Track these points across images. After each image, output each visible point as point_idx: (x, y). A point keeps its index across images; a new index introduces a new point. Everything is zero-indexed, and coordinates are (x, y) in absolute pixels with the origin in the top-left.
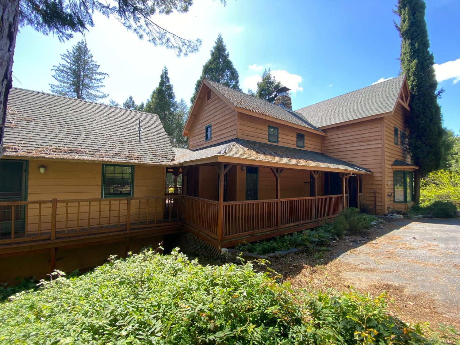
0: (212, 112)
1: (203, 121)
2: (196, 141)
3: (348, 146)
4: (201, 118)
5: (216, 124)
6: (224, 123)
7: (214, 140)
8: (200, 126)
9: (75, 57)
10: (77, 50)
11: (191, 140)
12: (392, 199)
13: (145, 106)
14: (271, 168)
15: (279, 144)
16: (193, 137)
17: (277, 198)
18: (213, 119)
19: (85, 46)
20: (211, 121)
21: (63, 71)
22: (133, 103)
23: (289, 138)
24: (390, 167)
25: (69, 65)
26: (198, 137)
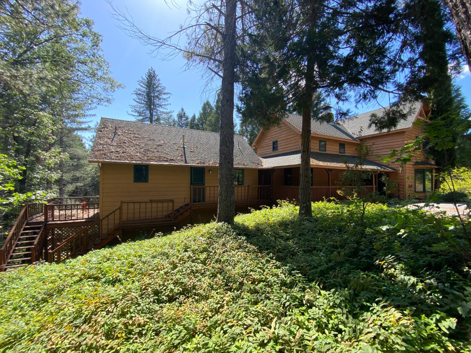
0: (278, 132)
1: (270, 137)
2: (263, 151)
3: (379, 151)
4: (268, 135)
5: (281, 141)
6: (289, 140)
7: (280, 151)
8: (268, 141)
9: (148, 82)
10: (149, 76)
11: (259, 150)
12: (413, 189)
13: (197, 117)
14: (326, 169)
15: (327, 152)
16: (260, 148)
17: (329, 186)
18: (279, 137)
19: (154, 72)
20: (277, 137)
21: (139, 94)
22: (185, 114)
23: (334, 147)
24: (412, 166)
25: (144, 89)
26: (266, 148)
